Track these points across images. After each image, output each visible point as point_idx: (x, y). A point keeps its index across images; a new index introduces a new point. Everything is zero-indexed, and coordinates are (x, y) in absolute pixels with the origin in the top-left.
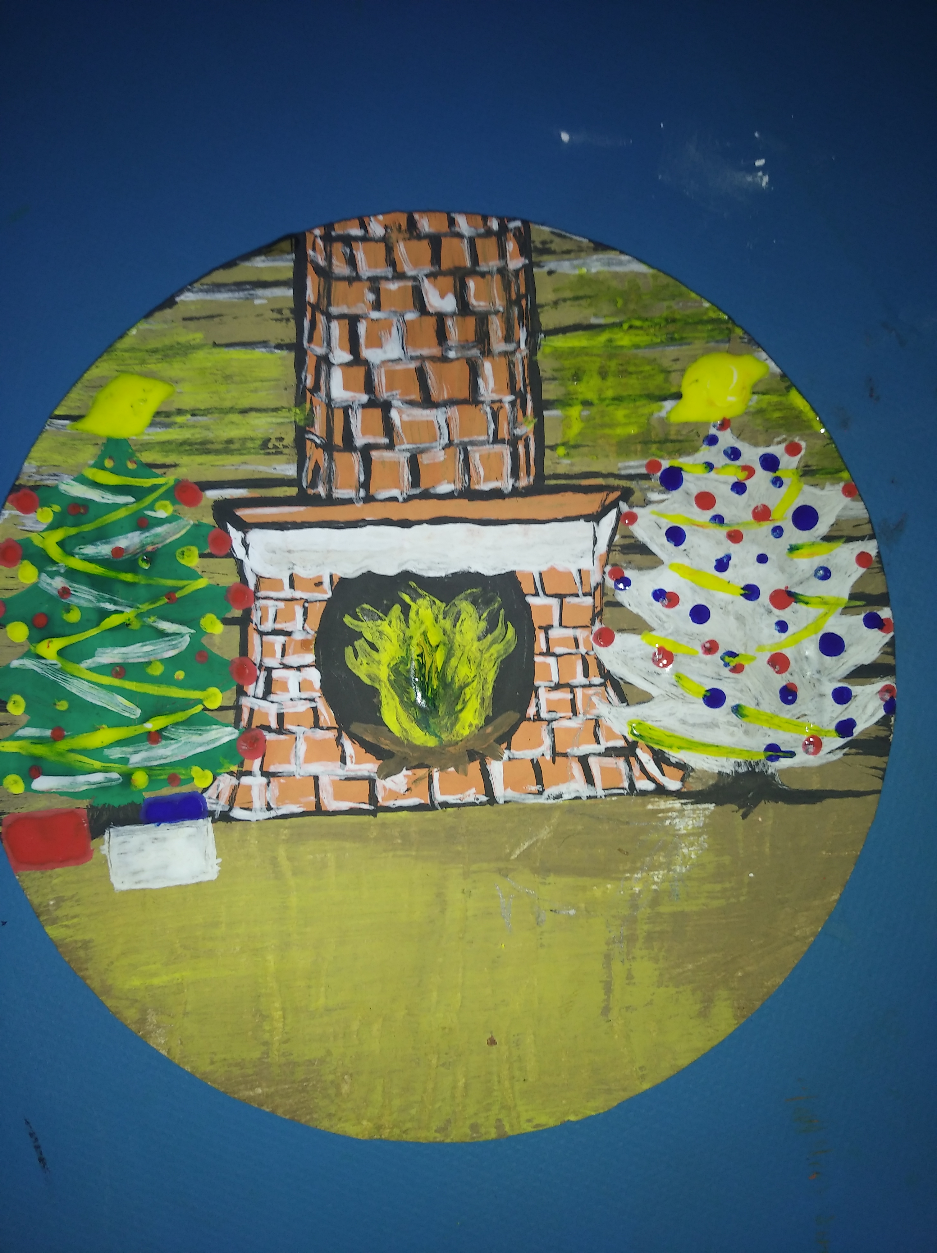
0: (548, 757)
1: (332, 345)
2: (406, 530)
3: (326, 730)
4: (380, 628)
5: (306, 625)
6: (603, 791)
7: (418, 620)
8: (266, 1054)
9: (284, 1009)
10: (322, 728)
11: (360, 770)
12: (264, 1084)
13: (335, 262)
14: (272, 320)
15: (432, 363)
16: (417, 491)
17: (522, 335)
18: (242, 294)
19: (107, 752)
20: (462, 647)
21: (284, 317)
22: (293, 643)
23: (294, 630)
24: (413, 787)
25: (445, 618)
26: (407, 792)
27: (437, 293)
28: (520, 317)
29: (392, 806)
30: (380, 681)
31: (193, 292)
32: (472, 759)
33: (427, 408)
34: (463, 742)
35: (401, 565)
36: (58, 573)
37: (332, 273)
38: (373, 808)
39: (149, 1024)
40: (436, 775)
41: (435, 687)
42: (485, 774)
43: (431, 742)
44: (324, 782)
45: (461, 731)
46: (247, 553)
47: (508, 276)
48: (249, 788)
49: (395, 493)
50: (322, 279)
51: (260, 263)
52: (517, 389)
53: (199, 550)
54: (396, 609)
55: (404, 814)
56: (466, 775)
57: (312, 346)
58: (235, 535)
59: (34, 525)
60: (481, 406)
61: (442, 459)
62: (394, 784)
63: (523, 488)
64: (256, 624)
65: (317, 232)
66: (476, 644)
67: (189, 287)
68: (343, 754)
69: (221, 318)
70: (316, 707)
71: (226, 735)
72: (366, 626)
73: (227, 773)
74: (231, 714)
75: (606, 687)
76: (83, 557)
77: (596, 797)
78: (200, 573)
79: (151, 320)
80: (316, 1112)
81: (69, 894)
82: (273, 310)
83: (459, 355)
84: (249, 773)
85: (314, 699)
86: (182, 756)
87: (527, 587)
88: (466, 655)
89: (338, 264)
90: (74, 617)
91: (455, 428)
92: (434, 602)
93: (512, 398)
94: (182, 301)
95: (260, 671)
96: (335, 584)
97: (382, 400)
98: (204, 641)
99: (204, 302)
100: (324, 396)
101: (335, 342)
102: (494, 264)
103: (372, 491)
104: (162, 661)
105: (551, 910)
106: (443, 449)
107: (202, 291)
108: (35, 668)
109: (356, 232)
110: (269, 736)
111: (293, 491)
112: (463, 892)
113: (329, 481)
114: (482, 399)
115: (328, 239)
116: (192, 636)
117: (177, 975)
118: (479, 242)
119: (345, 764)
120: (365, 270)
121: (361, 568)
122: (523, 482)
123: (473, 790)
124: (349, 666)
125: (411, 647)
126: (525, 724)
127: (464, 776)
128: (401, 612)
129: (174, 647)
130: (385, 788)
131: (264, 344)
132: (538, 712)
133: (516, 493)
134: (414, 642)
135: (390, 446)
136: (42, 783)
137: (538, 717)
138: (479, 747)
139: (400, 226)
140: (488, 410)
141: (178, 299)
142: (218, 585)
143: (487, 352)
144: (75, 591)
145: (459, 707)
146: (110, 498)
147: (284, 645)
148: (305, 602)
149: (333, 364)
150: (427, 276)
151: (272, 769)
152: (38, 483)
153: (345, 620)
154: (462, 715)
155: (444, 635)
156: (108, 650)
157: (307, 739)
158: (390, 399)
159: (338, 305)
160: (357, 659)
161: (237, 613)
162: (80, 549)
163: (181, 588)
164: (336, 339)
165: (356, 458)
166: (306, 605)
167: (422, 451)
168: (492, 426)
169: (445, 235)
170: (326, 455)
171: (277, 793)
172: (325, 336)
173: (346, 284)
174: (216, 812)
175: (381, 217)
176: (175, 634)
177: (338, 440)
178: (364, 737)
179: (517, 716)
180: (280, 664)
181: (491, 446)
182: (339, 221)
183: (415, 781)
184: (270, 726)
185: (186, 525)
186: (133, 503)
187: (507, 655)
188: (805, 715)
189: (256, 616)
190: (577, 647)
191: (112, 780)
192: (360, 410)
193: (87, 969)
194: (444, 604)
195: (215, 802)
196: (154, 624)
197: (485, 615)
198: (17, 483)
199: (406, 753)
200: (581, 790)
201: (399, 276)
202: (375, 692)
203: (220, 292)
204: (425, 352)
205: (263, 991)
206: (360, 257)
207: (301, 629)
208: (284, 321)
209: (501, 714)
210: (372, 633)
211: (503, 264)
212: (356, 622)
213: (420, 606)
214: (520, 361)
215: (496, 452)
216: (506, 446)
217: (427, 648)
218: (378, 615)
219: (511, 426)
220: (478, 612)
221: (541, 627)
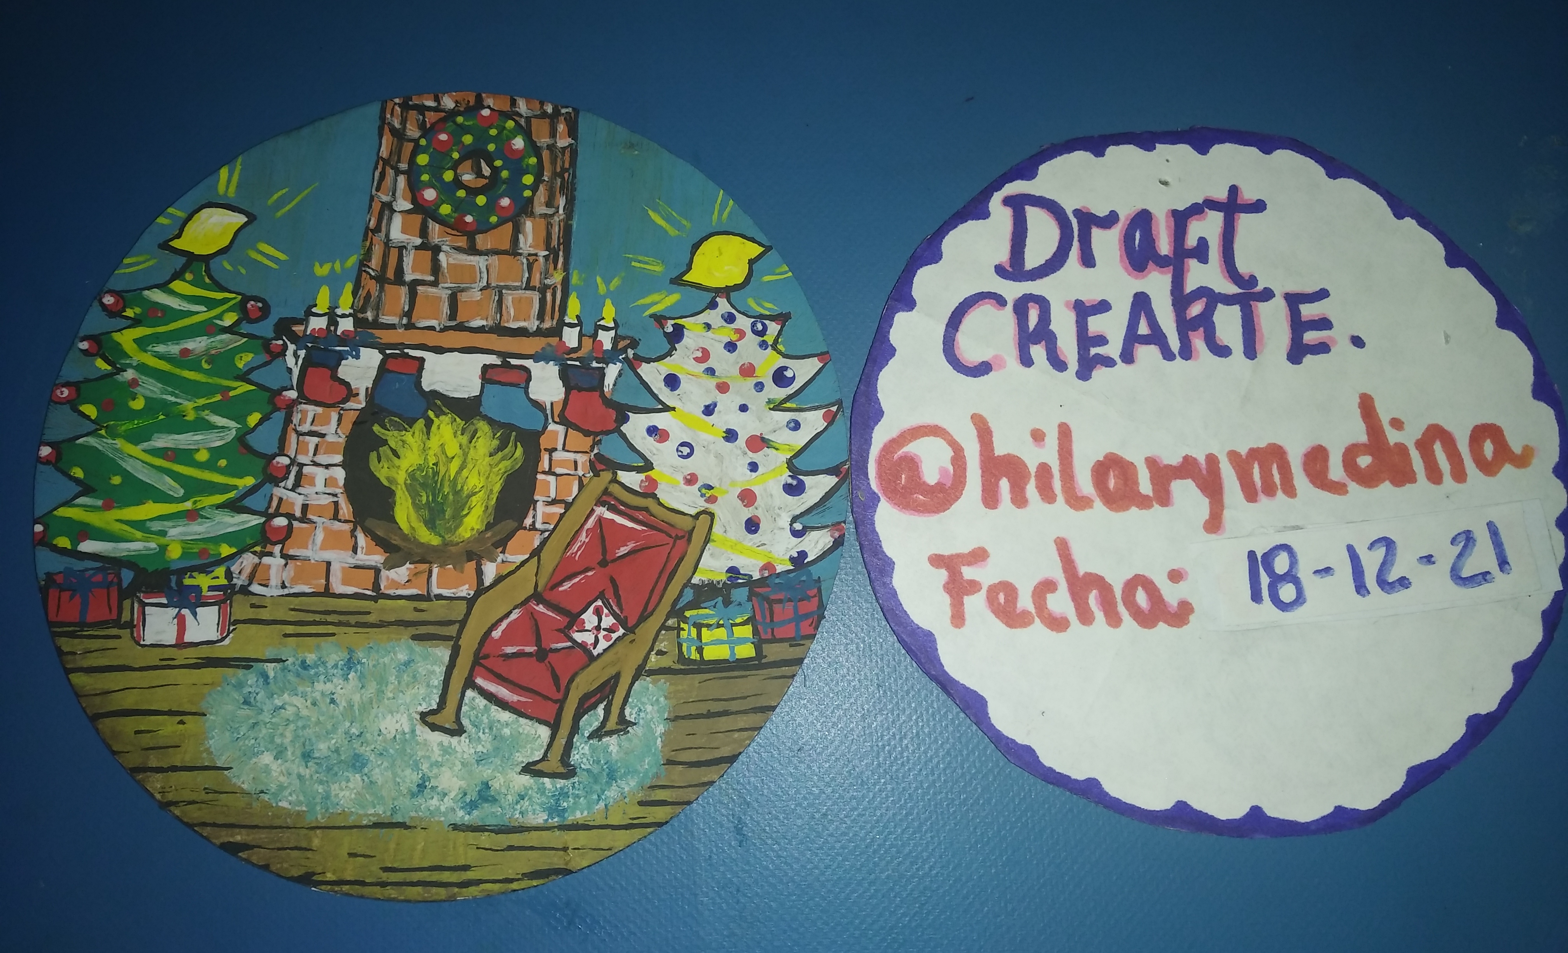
1: (397, 194)
2: (438, 355)
3: (343, 522)
4: (404, 438)
5: (339, 430)
7: (438, 434)
10: (340, 521)
11: (368, 560)
12: (243, 832)
13: (408, 125)
16: (453, 323)
17: (562, 202)
19: (148, 524)
20: (474, 461)
22: (325, 445)
23: (327, 433)
24: (413, 579)
25: (462, 434)
26: (407, 584)
28: (562, 188)
29: (392, 595)
30: (397, 484)
32: (469, 560)
33: (471, 255)
34: (463, 543)
35: (430, 385)
36: (131, 366)
37: (405, 135)
38: (375, 594)
40: (435, 571)
41: (444, 493)
42: (480, 573)
43: (435, 541)
44: (335, 568)
45: (464, 534)
46: (296, 364)
47: (556, 152)
48: (269, 567)
49: (433, 323)
50: (395, 139)
52: (552, 246)
54: (421, 423)
55: (402, 602)
57: (379, 194)
58: (289, 347)
60: (518, 257)
61: (479, 298)
62: (397, 575)
63: (547, 329)
64: (295, 425)
65: (397, 101)
66: (488, 459)
67: (281, 135)
68: (356, 545)
70: (338, 501)
71: (252, 522)
72: (391, 435)
73: (251, 552)
76: (154, 354)
80: (287, 862)
84: (270, 554)
85: (337, 494)
86: (214, 534)
88: (476, 468)
89: (411, 128)
90: (138, 404)
91: (493, 274)
92: (455, 419)
93: (547, 253)
95: (293, 466)
96: (370, 396)
97: (433, 244)
100: (384, 236)
101: (399, 193)
102: (547, 141)
103: (413, 321)
104: (210, 450)
106: (481, 290)
108: (97, 446)
109: (430, 103)
113: (377, 308)
114: (520, 251)
115: (405, 107)
116: (238, 430)
118: (534, 122)
119: (356, 553)
122: (547, 324)
123: (467, 586)
124: (372, 468)
125: (429, 457)
126: (520, 533)
127: (460, 574)
128: (425, 426)
129: (222, 438)
130: (388, 577)
132: (534, 522)
133: (539, 333)
134: (431, 452)
135: (435, 284)
136: (88, 546)
137: (533, 528)
138: (477, 550)
139: (471, 103)
140: (525, 261)
143: (530, 214)
144: (143, 383)
145: (465, 513)
146: (185, 306)
147: (317, 445)
148: (341, 410)
149: (396, 211)
151: (291, 552)
153: (374, 428)
154: (466, 520)
155: (460, 449)
156: (164, 436)
157: (325, 529)
158: (440, 244)
159: (406, 162)
162: (153, 347)
163: (235, 389)
164: (401, 189)
165: (404, 291)
166: (342, 412)
167: (463, 290)
168: (527, 275)
170: (378, 285)
171: (292, 574)
172: (392, 187)
174: (236, 585)
175: (453, 94)
176: (223, 427)
177: (390, 274)
178: (377, 533)
179: (515, 525)
180: (311, 461)
181: (524, 291)
182: (418, 93)
183: (416, 574)
184: (294, 514)
186: (205, 312)
187: (513, 471)
188: (765, 544)
189: (296, 419)
190: (576, 469)
191: (149, 549)
192: (413, 251)
194: (464, 422)
196: (207, 417)
197: (499, 434)
199: (411, 549)
202: (391, 493)
207: (335, 433)
209: (501, 522)
210: (396, 442)
211: (553, 142)
212: (383, 431)
213: (442, 422)
214: (557, 223)
215: (526, 297)
216: (536, 293)
217: (442, 459)
218: (403, 427)
219: (542, 276)
220: (492, 433)
221: (546, 450)
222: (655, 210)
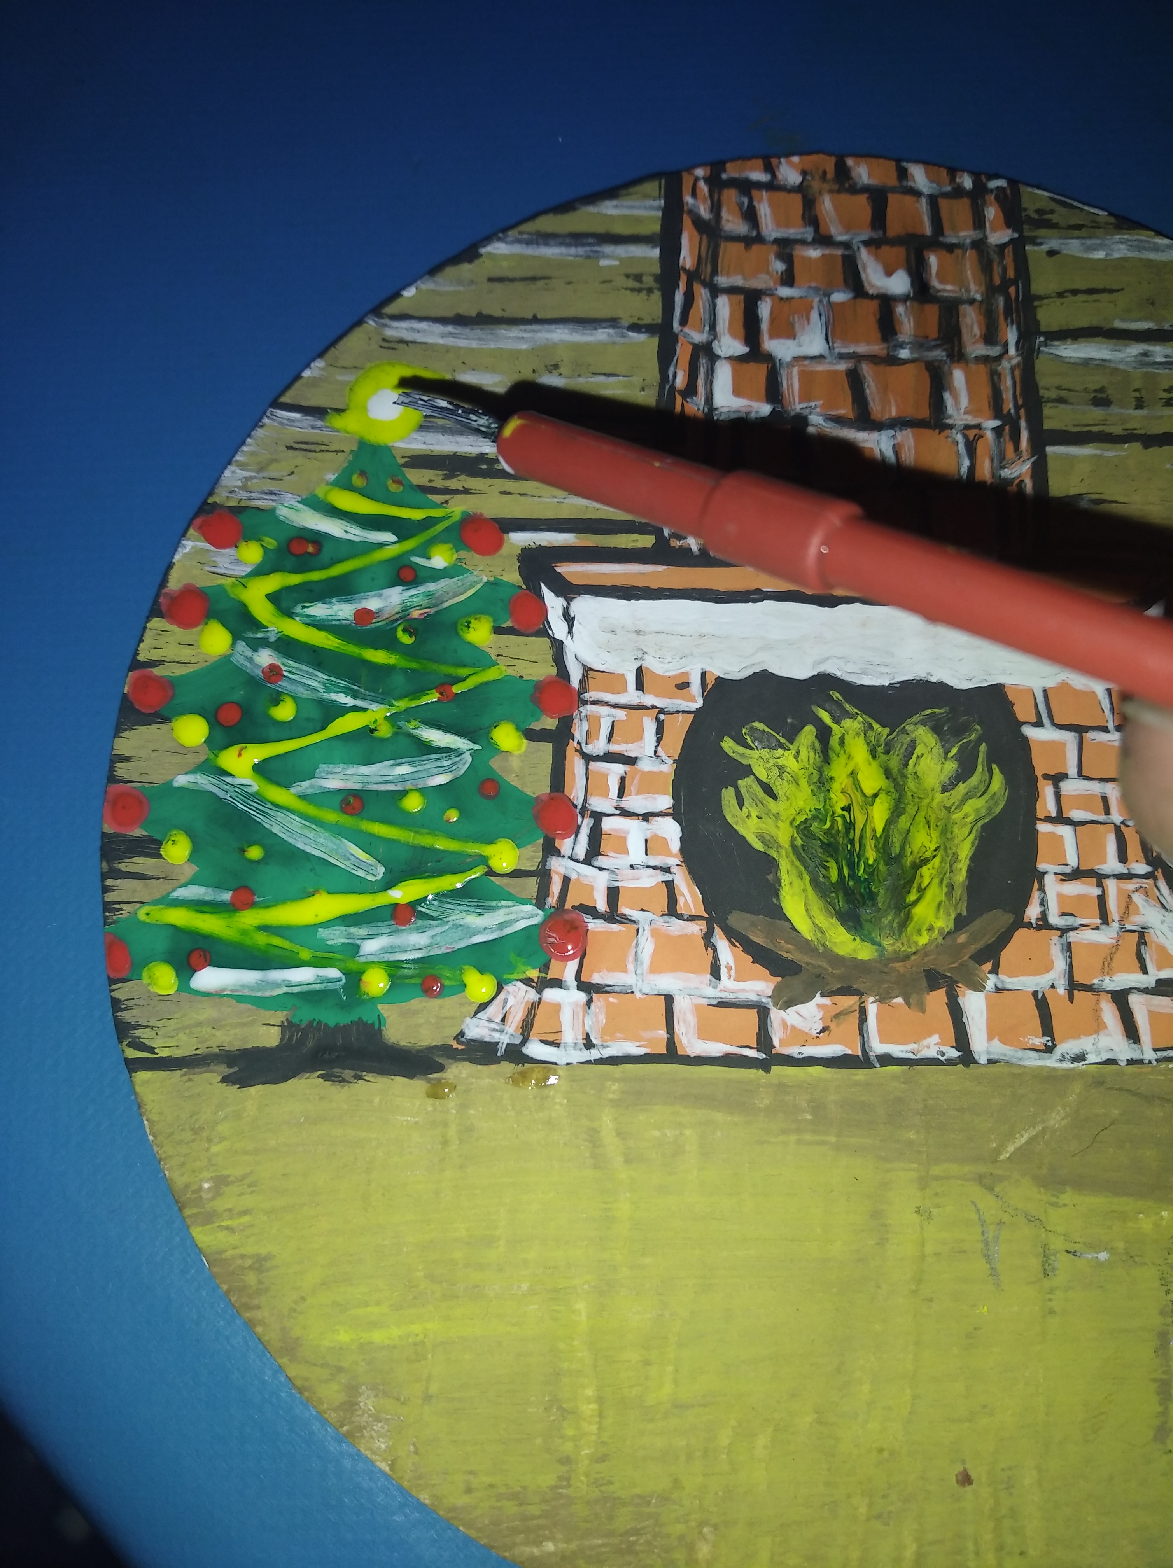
0: (1061, 991)
1: (718, 328)
2: (827, 610)
3: (687, 920)
4: (780, 762)
5: (659, 749)
6: (1153, 1052)
7: (842, 752)
8: (566, 1479)
9: (600, 1400)
10: (680, 917)
11: (743, 991)
12: (559, 1536)
13: (724, 214)
14: (626, 289)
15: (871, 365)
17: (1012, 336)
18: (581, 250)
19: (322, 933)
20: (916, 800)
21: (644, 286)
22: (637, 778)
23: (640, 756)
24: (833, 1026)
25: (887, 752)
26: (822, 1034)
27: (880, 268)
28: (1008, 311)
29: (797, 1056)
30: (779, 846)
31: (506, 243)
32: (933, 986)
33: (863, 430)
34: (918, 956)
35: (816, 663)
36: (264, 643)
37: (721, 230)
39: (360, 1412)
40: (872, 1009)
41: (871, 862)
42: (956, 1011)
43: (865, 952)
44: (683, 1007)
45: (915, 938)
46: (570, 631)
47: (988, 252)
48: (557, 1008)
50: (705, 237)
51: (609, 208)
52: (1005, 411)
53: (494, 621)
54: (808, 733)
55: (817, 1071)
56: (923, 1011)
57: (686, 330)
58: (553, 603)
59: (231, 567)
60: (947, 432)
62: (800, 1018)
64: (579, 743)
65: (700, 172)
66: (941, 796)
67: (501, 235)
68: (716, 962)
69: (547, 281)
70: (672, 881)
71: (523, 918)
72: (757, 756)
73: (522, 981)
74: (532, 885)
75: (1155, 879)
76: (308, 620)
77: (1140, 1062)
78: (494, 657)
79: (439, 278)
81: (238, 1172)
82: (627, 276)
83: (916, 355)
84: (558, 983)
85: (669, 868)
86: (447, 948)
87: (1023, 712)
88: (923, 813)
89: (730, 218)
90: (285, 712)
92: (871, 726)
93: (997, 423)
94: (490, 254)
95: (583, 818)
96: (709, 687)
97: (792, 413)
98: (495, 763)
99: (522, 257)
100: (703, 403)
101: (722, 326)
102: (967, 234)
104: (423, 791)
105: (1068, 1252)
107: (519, 241)
108: (215, 790)
109: (758, 176)
110: (594, 925)
111: (647, 541)
112: (918, 1212)
114: (950, 422)
115: (716, 183)
116: (474, 754)
117: (416, 1328)
118: (943, 203)
119: (719, 979)
120: (770, 228)
121: (751, 666)
124: (729, 818)
125: (832, 795)
126: (1021, 934)
127: (920, 1014)
128: (816, 736)
129: (445, 771)
130: (784, 1024)
131: (613, 322)
132: (1044, 914)
134: (836, 786)
136: (208, 979)
137: (1043, 924)
138: (945, 966)
139: (825, 173)
140: (959, 438)
141: (483, 251)
142: (521, 677)
143: (958, 356)
144: (289, 672)
145: (912, 897)
146: (355, 533)
147: (623, 779)
148: (659, 713)
149: (719, 357)
150: (867, 243)
151: (596, 979)
152: (243, 504)
153: (723, 744)
154: (918, 911)
155: (887, 778)
156: (339, 768)
157: (655, 934)
158: (806, 412)
159: (728, 275)
160: (741, 809)
161: (550, 723)
162: (304, 607)
163: (462, 679)
164: (724, 320)
166: (662, 717)
168: (966, 462)
169: (893, 190)
171: (602, 1019)
172: (707, 316)
173: (742, 246)
174: (500, 1045)
175: (796, 159)
176: (447, 750)
178: (751, 937)
179: (1009, 918)
180: (616, 808)
182: (733, 160)
183: (836, 1016)
184: (596, 907)
185: (476, 583)
186: (394, 543)
187: (991, 817)
189: (579, 731)
190: (1107, 812)
191: (330, 981)
193: (258, 1307)
195: (498, 1028)
196: (415, 732)
197: (954, 751)
198: (210, 501)
199: (820, 966)
200: (1116, 1048)
201: (823, 240)
202: (772, 864)
203: (546, 244)
204: (862, 349)
205: (565, 1365)
206: (764, 210)
207: (653, 755)
208: (645, 292)
209: (981, 915)
210: (767, 769)
211: (981, 236)
212: (741, 750)
213: (846, 731)
214: (1008, 372)
217: (857, 799)
218: (779, 741)
219: (995, 464)
220: (943, 746)
221: (1047, 777)
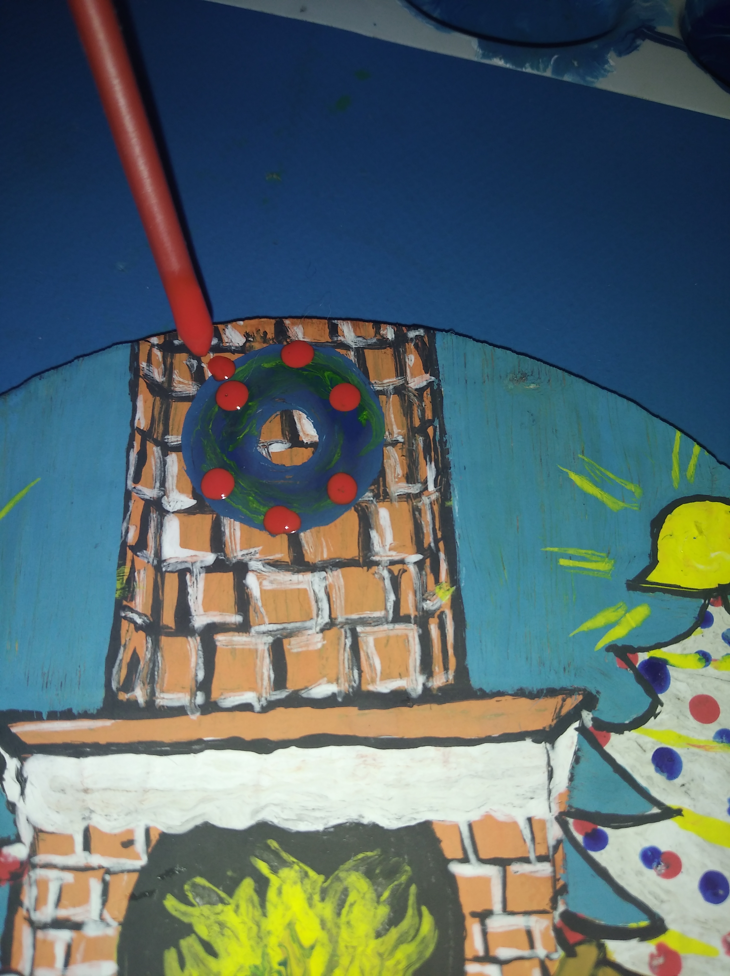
1: (167, 485)
2: (264, 756)
4: (221, 918)
5: (105, 912)
7: (280, 903)
13: (176, 376)
16: (282, 695)
17: (430, 473)
20: (351, 951)
22: (83, 944)
23: (86, 920)
25: (323, 899)
28: (427, 450)
33: (299, 572)
35: (256, 812)
37: (172, 391)
47: (409, 396)
49: (249, 697)
50: (158, 399)
52: (426, 545)
54: (247, 887)
57: (139, 487)
58: (10, 766)
60: (375, 569)
61: (319, 646)
63: (439, 689)
64: (28, 911)
65: (155, 341)
66: (373, 944)
72: (198, 914)
87: (450, 849)
88: (357, 963)
89: (181, 380)
91: (338, 601)
92: (306, 875)
93: (419, 557)
96: (154, 843)
97: (234, 561)
100: (153, 555)
101: (172, 482)
102: (390, 381)
103: (215, 695)
106: (322, 631)
113: (152, 680)
114: (376, 558)
115: (169, 349)
118: (369, 354)
121: (194, 818)
122: (439, 680)
125: (269, 950)
128: (255, 890)
133: (428, 696)
134: (273, 940)
135: (244, 627)
139: (265, 333)
140: (386, 574)
143: (383, 495)
147: (69, 946)
148: (105, 873)
149: (168, 512)
153: (166, 903)
155: (322, 928)
158: (246, 559)
159: (178, 433)
160: (183, 971)
164: (173, 476)
165: (194, 645)
166: (108, 878)
167: (291, 634)
168: (392, 597)
170: (149, 640)
172: (158, 473)
175: (240, 324)
177: (169, 618)
181: (391, 626)
187: (423, 963)
189: (28, 898)
190: (532, 946)
192: (203, 575)
194: (322, 878)
197: (386, 894)
207: (98, 919)
210: (208, 927)
211: (401, 382)
212: (183, 907)
213: (284, 882)
214: (428, 507)
215: (397, 636)
216: (413, 626)
217: (294, 951)
218: (218, 895)
219: (418, 597)
220: (376, 890)
221: (474, 915)
222: (580, 472)
